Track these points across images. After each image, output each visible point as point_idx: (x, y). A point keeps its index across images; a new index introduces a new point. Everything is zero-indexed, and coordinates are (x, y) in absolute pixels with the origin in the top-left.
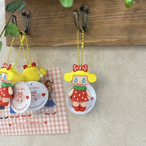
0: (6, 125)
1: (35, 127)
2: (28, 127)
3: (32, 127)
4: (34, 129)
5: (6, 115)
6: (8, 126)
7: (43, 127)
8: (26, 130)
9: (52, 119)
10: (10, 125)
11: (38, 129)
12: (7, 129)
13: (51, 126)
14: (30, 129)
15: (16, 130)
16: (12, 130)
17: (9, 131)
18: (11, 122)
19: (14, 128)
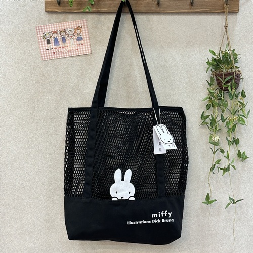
0: (51, 53)
1: (71, 52)
2: (66, 53)
3: (69, 53)
4: (70, 54)
5: (51, 47)
6: (53, 54)
7: (76, 52)
8: (65, 54)
9: (81, 47)
10: (54, 53)
11: (72, 53)
12: (52, 55)
13: (81, 51)
14: (68, 54)
15: (58, 56)
16: (55, 56)
17: (53, 56)
18: (55, 51)
19: (56, 55)
